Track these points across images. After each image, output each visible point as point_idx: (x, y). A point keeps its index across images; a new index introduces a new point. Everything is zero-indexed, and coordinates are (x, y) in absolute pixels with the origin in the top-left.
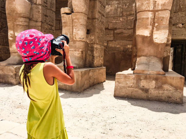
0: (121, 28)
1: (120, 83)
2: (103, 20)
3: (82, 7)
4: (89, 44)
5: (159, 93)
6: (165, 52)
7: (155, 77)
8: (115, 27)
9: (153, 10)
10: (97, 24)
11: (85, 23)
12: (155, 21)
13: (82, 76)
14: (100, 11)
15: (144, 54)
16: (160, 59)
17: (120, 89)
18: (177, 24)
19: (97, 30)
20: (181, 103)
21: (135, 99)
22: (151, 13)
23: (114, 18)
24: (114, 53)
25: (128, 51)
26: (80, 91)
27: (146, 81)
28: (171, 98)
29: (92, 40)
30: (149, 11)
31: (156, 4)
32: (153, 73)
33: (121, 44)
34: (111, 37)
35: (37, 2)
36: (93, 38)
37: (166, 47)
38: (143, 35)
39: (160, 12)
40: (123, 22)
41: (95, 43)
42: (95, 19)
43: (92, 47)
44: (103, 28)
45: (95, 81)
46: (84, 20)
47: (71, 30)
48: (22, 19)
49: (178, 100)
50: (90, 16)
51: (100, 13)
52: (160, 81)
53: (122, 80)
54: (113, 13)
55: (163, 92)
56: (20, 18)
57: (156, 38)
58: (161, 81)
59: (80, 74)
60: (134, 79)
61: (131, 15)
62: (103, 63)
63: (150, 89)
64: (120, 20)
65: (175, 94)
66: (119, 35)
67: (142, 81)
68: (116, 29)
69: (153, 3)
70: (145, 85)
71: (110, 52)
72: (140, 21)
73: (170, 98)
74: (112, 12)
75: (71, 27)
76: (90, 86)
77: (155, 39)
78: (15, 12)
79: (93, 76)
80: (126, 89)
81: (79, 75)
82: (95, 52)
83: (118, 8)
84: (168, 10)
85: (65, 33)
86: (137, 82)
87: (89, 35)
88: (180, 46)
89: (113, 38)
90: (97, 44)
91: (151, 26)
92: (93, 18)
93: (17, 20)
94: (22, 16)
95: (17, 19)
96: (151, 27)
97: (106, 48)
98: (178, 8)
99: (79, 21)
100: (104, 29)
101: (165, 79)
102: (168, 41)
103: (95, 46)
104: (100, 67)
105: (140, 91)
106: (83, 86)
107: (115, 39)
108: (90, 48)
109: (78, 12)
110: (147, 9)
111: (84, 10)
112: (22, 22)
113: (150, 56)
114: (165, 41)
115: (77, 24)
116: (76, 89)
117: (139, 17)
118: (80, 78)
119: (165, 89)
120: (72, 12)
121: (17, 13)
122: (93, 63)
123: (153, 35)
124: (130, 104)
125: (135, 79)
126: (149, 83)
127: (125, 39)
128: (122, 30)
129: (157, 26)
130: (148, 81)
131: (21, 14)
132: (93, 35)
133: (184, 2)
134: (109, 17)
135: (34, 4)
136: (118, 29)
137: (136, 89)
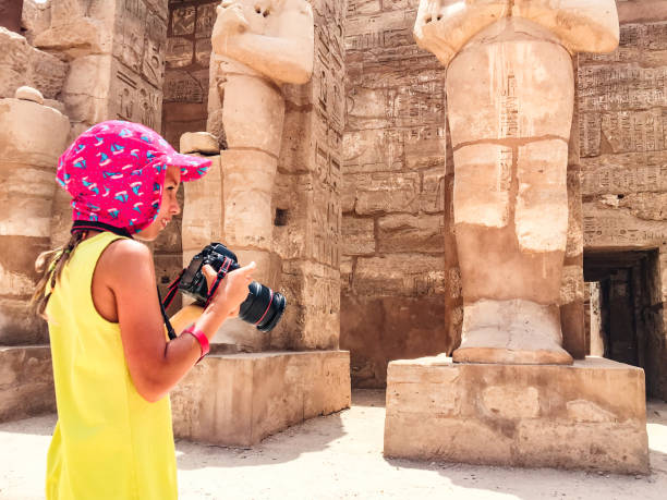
0: (400, 209)
1: (404, 401)
2: (334, 179)
3: (259, 132)
4: (285, 260)
5: (557, 436)
6: (563, 284)
7: (535, 374)
8: (381, 205)
9: (507, 139)
10: (312, 189)
11: (268, 185)
12: (518, 176)
13: (255, 381)
14: (325, 148)
15: (489, 290)
16: (550, 307)
17: (408, 425)
18: (599, 196)
19: (313, 212)
20: (641, 471)
21: (465, 462)
22: (500, 148)
23: (374, 175)
24: (380, 302)
25: (430, 294)
26: (246, 443)
27: (505, 390)
28: (605, 453)
29: (295, 246)
30: (494, 142)
31: (516, 118)
32: (527, 357)
33: (405, 266)
34: (364, 243)
35: (92, 117)
36: (298, 238)
37: (567, 267)
38: (478, 222)
39: (532, 145)
40: (407, 190)
41: (305, 259)
42: (307, 171)
43: (296, 274)
44: (336, 207)
45: (309, 402)
46: (266, 175)
47: (217, 210)
48: (32, 174)
49: (633, 460)
50: (287, 164)
51: (324, 154)
52: (555, 390)
53: (414, 388)
54: (369, 161)
55: (571, 429)
56: (24, 169)
57: (527, 234)
58: (558, 389)
59: (248, 370)
60: (458, 383)
61: (434, 166)
62: (337, 334)
63: (520, 420)
64: (398, 185)
65: (616, 437)
66: (397, 236)
67: (488, 389)
68: (383, 213)
69: (506, 116)
70: (500, 405)
71: (365, 299)
72: (466, 175)
73: (599, 451)
74: (367, 158)
75: (218, 200)
76: (289, 425)
77: (525, 238)
78: (9, 148)
79: (298, 382)
80: (432, 423)
81: (243, 374)
82: (305, 292)
83: (388, 142)
84: (558, 137)
85: (194, 221)
86: (469, 395)
87: (285, 228)
88: (622, 276)
89: (373, 245)
90: (314, 261)
91: (506, 193)
92: (300, 172)
93: (11, 178)
94: (33, 162)
95: (13, 174)
96: (504, 196)
97: (351, 282)
98: (598, 144)
99: (245, 178)
100: (338, 210)
101: (573, 377)
102: (571, 245)
103: (307, 268)
104: (325, 349)
105: (485, 432)
106: (259, 422)
107: (380, 251)
108: (287, 278)
109: (245, 148)
110: (485, 137)
111: (265, 142)
112: (30, 182)
113: (510, 298)
114: (559, 244)
115: (240, 188)
116: (231, 434)
117: (463, 164)
118: (248, 389)
119: (579, 420)
120: (223, 146)
121: (15, 152)
122: (299, 333)
123: (517, 223)
124: (447, 480)
125: (463, 382)
126: (516, 395)
127: (419, 249)
128: (406, 215)
129: (528, 191)
130: (511, 388)
131: (30, 153)
132: (298, 228)
133: (615, 122)
134: (358, 173)
135: (83, 122)
136: (391, 213)
137: (470, 424)
